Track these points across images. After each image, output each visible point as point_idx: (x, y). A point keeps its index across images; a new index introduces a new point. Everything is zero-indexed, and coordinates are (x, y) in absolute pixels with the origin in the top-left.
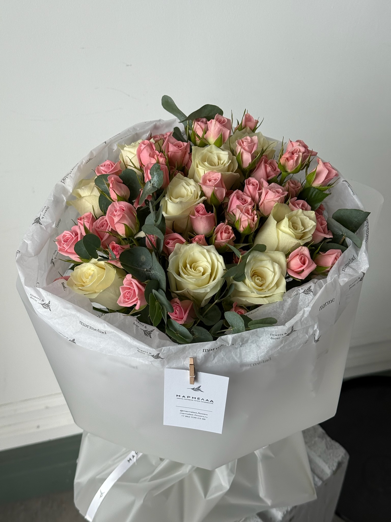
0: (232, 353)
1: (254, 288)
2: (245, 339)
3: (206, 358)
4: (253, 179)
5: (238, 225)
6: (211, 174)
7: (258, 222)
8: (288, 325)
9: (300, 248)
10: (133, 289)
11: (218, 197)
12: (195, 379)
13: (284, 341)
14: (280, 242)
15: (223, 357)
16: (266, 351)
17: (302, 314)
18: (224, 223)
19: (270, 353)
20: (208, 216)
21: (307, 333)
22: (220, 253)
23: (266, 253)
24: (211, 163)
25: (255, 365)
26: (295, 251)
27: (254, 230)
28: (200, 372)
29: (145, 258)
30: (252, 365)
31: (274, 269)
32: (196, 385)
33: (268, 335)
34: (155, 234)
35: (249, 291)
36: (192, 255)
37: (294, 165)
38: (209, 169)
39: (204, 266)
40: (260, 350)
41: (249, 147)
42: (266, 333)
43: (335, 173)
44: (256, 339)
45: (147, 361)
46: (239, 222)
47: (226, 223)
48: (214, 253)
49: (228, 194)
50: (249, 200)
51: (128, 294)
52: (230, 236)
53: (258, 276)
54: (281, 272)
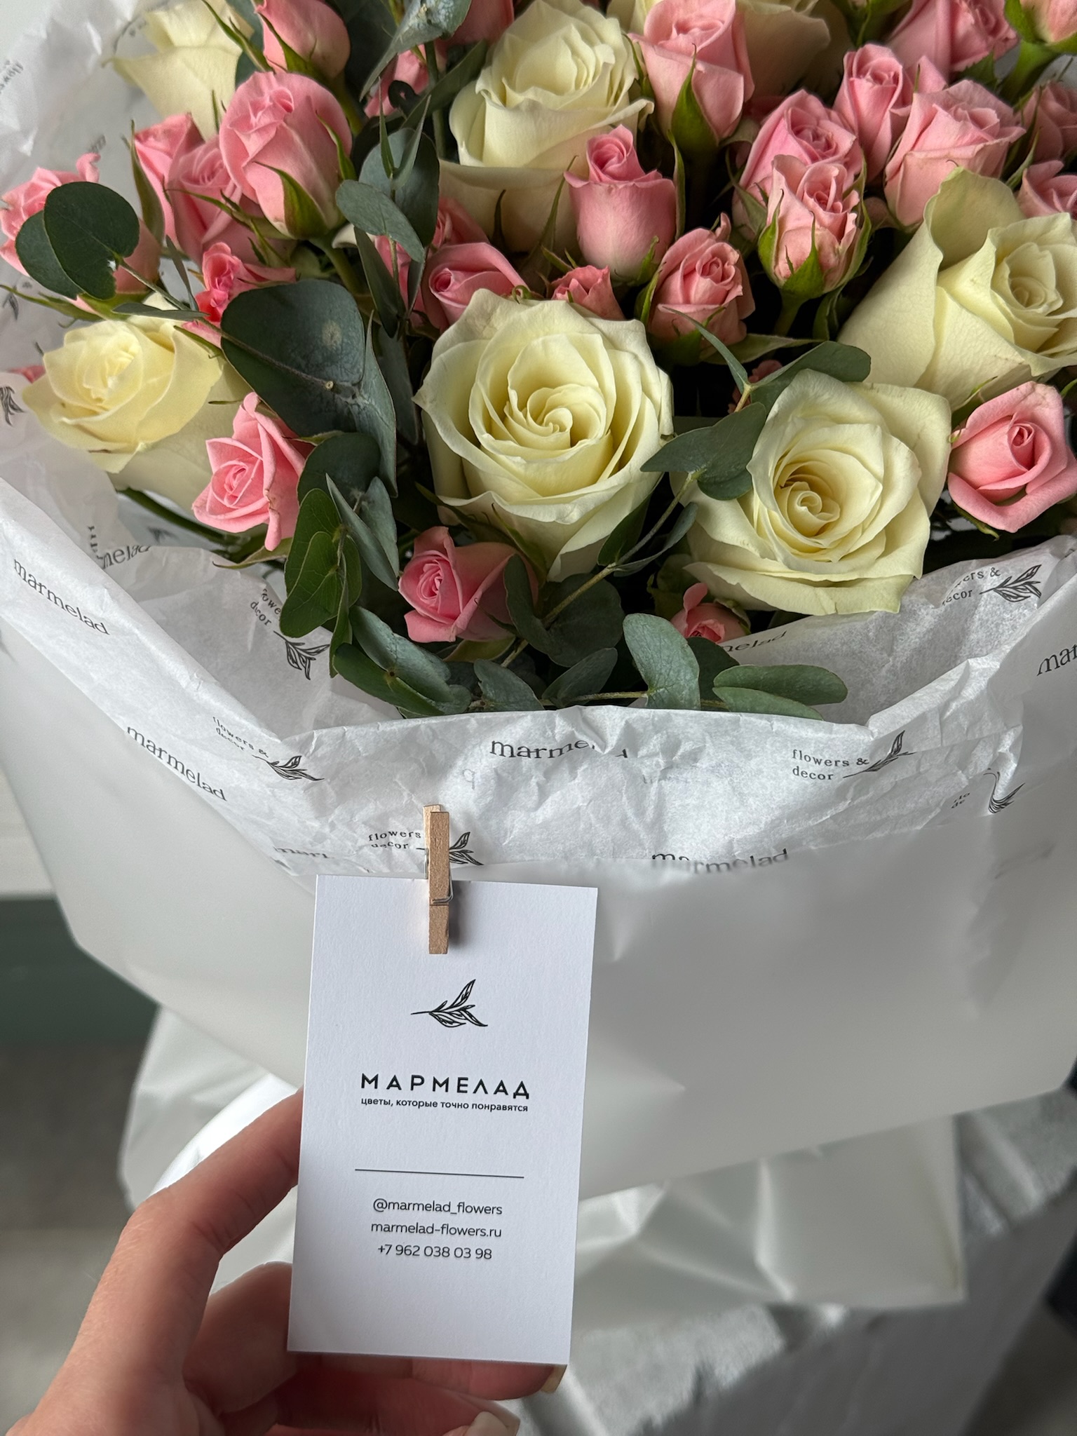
1: (779, 534)
4: (882, 54)
5: (770, 249)
6: (694, 3)
8: (882, 724)
9: (1024, 388)
11: (706, 113)
13: (852, 790)
14: (943, 350)
16: (766, 822)
17: (953, 683)
18: (709, 231)
19: (786, 831)
20: (637, 184)
21: (964, 764)
23: (866, 388)
25: (713, 868)
26: (999, 399)
27: (839, 280)
30: (699, 867)
31: (888, 467)
33: (784, 751)
35: (751, 549)
39: (582, 409)
40: (740, 813)
44: (732, 761)
46: (774, 232)
47: (719, 231)
48: (636, 357)
49: (764, 111)
50: (846, 142)
52: (728, 293)
53: (813, 487)
54: (918, 485)
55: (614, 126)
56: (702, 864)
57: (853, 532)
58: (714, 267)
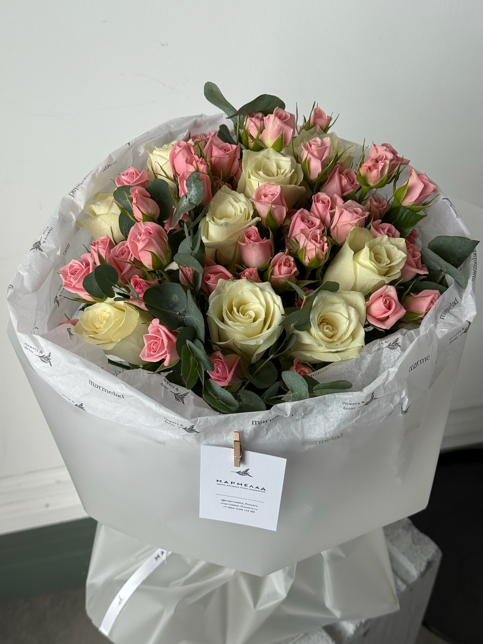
0: (291, 426)
1: (322, 339)
2: (309, 408)
3: (256, 433)
4: (323, 195)
5: (302, 255)
6: (267, 188)
7: (329, 252)
8: (367, 390)
9: (384, 287)
10: (161, 338)
11: (276, 218)
12: (242, 459)
13: (361, 412)
14: (358, 279)
15: (278, 432)
16: (337, 425)
17: (385, 376)
18: (283, 253)
19: (342, 427)
20: (261, 242)
21: (392, 401)
22: (277, 293)
23: (339, 293)
24: (268, 173)
25: (321, 442)
26: (377, 292)
27: (323, 262)
28: (248, 451)
29: (177, 298)
30: (317, 443)
31: (349, 315)
32: (242, 468)
33: (340, 403)
34: (191, 266)
35: (315, 344)
36: (240, 294)
37: (378, 176)
38: (265, 180)
39: (256, 309)
40: (328, 424)
41: (318, 151)
42: (336, 401)
43: (434, 188)
44: (324, 409)
45: (178, 435)
46: (303, 251)
47: (286, 252)
48: (270, 292)
49: (290, 215)
50: (318, 222)
51: (154, 345)
52: (292, 270)
53: (327, 324)
54: (359, 320)
55: (250, 226)
56: (318, 441)
57: (342, 335)
58: (287, 263)
